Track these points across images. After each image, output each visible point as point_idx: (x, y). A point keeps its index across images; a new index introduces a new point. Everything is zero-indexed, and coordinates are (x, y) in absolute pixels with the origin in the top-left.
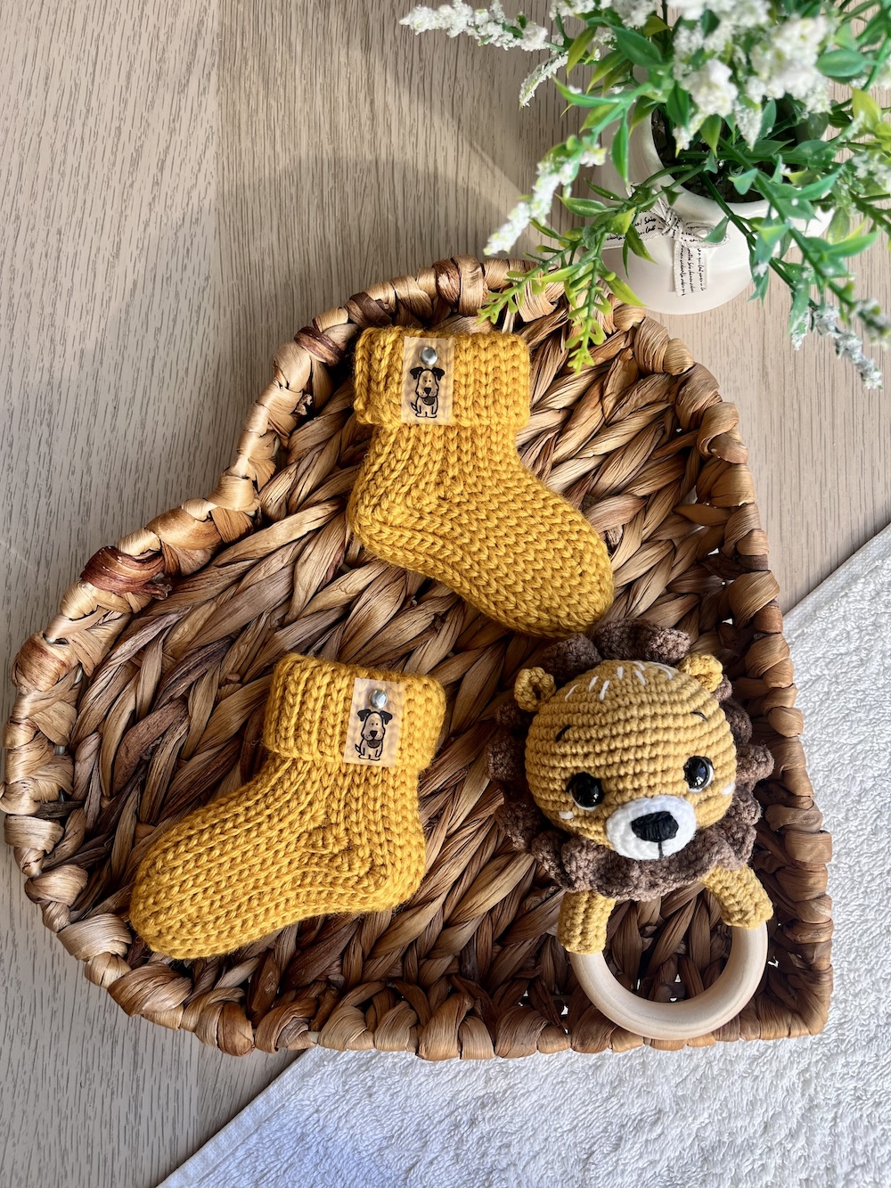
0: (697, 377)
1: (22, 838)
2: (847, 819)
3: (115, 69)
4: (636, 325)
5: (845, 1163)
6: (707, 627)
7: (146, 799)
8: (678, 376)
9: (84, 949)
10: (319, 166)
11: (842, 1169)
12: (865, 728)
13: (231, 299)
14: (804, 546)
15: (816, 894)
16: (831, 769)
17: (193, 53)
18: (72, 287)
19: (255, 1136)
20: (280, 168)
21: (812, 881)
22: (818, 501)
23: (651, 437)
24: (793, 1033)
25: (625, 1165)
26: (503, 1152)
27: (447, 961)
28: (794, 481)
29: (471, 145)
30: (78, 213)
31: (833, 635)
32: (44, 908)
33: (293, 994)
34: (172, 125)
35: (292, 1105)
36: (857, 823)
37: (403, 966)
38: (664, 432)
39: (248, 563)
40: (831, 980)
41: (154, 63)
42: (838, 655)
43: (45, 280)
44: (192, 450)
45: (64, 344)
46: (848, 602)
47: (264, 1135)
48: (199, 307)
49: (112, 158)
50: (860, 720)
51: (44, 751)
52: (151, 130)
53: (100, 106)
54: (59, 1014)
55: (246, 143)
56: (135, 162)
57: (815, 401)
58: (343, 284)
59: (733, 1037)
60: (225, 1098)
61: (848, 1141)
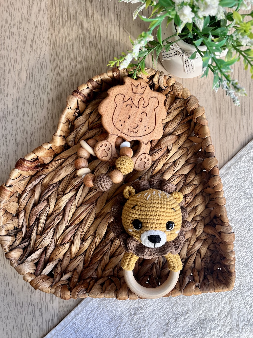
0: (192, 99)
1: (3, 242)
3: (17, 13)
4: (173, 84)
5: (242, 324)
6: (198, 173)
7: (39, 228)
8: (186, 99)
9: (22, 272)
10: (79, 39)
11: (241, 325)
12: (246, 200)
13: (55, 81)
14: (227, 147)
15: (230, 251)
16: (236, 212)
17: (40, 7)
18: (9, 80)
19: (75, 319)
20: (67, 40)
21: (229, 247)
22: (231, 133)
23: (180, 117)
24: (224, 290)
25: (179, 325)
26: (144, 322)
28: (224, 127)
29: (124, 29)
30: (9, 58)
31: (236, 173)
32: (11, 261)
33: (82, 281)
34: (35, 29)
35: (85, 310)
36: (244, 227)
37: (113, 272)
38: (184, 115)
39: (63, 160)
40: (235, 275)
41: (29, 11)
42: (238, 179)
44: (46, 126)
45: (8, 97)
46: (240, 163)
48: (46, 84)
49: (18, 40)
51: (8, 216)
52: (29, 31)
53: (14, 25)
54: (19, 287)
55: (57, 33)
56: (25, 41)
58: (87, 74)
59: (207, 291)
60: (66, 308)
61: (243, 318)
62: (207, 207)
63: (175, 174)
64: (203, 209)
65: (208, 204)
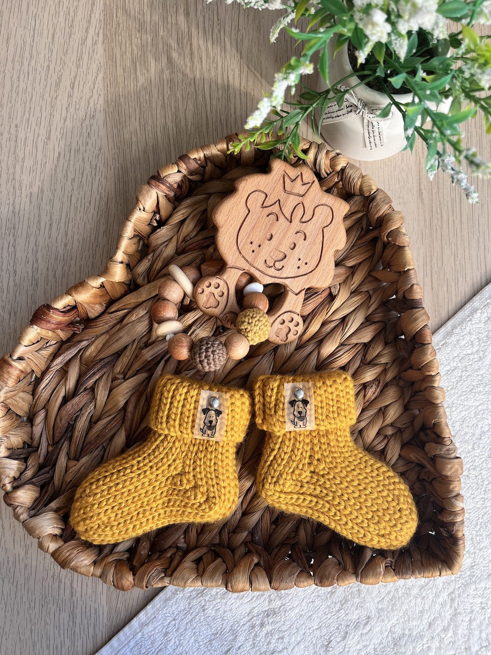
0: (379, 197)
1: (1, 470)
2: (473, 449)
3: (45, 32)
4: (343, 168)
5: (476, 645)
6: (389, 341)
7: (73, 446)
8: (368, 196)
9: (37, 532)
10: (162, 83)
11: (475, 648)
12: (483, 397)
13: (114, 160)
14: (446, 292)
15: (454, 494)
16: (464, 420)
17: (89, 22)
18: (24, 157)
19: (140, 634)
20: (139, 84)
21: (452, 486)
22: (453, 266)
23: (355, 232)
24: (442, 574)
25: (349, 648)
26: (280, 641)
27: (245, 534)
28: (439, 255)
29: (248, 67)
30: (27, 115)
31: (463, 343)
32: (15, 509)
33: (157, 555)
34: (78, 63)
35: (160, 617)
36: (479, 451)
37: (220, 538)
38: (362, 229)
39: (126, 311)
40: (464, 543)
41: (67, 28)
42: (466, 355)
43: (9, 153)
44: (94, 247)
45: (21, 189)
46: (471, 324)
47: (145, 633)
48: (96, 166)
49: (45, 83)
50: (480, 392)
51: (13, 420)
52: (66, 66)
53: (38, 54)
54: (29, 567)
55: (120, 71)
56: (58, 85)
57: (450, 208)
58: (177, 149)
59: (408, 576)
60: (122, 612)
61: (477, 632)
62: (406, 408)
63: (346, 343)
64: (398, 411)
65: (408, 402)
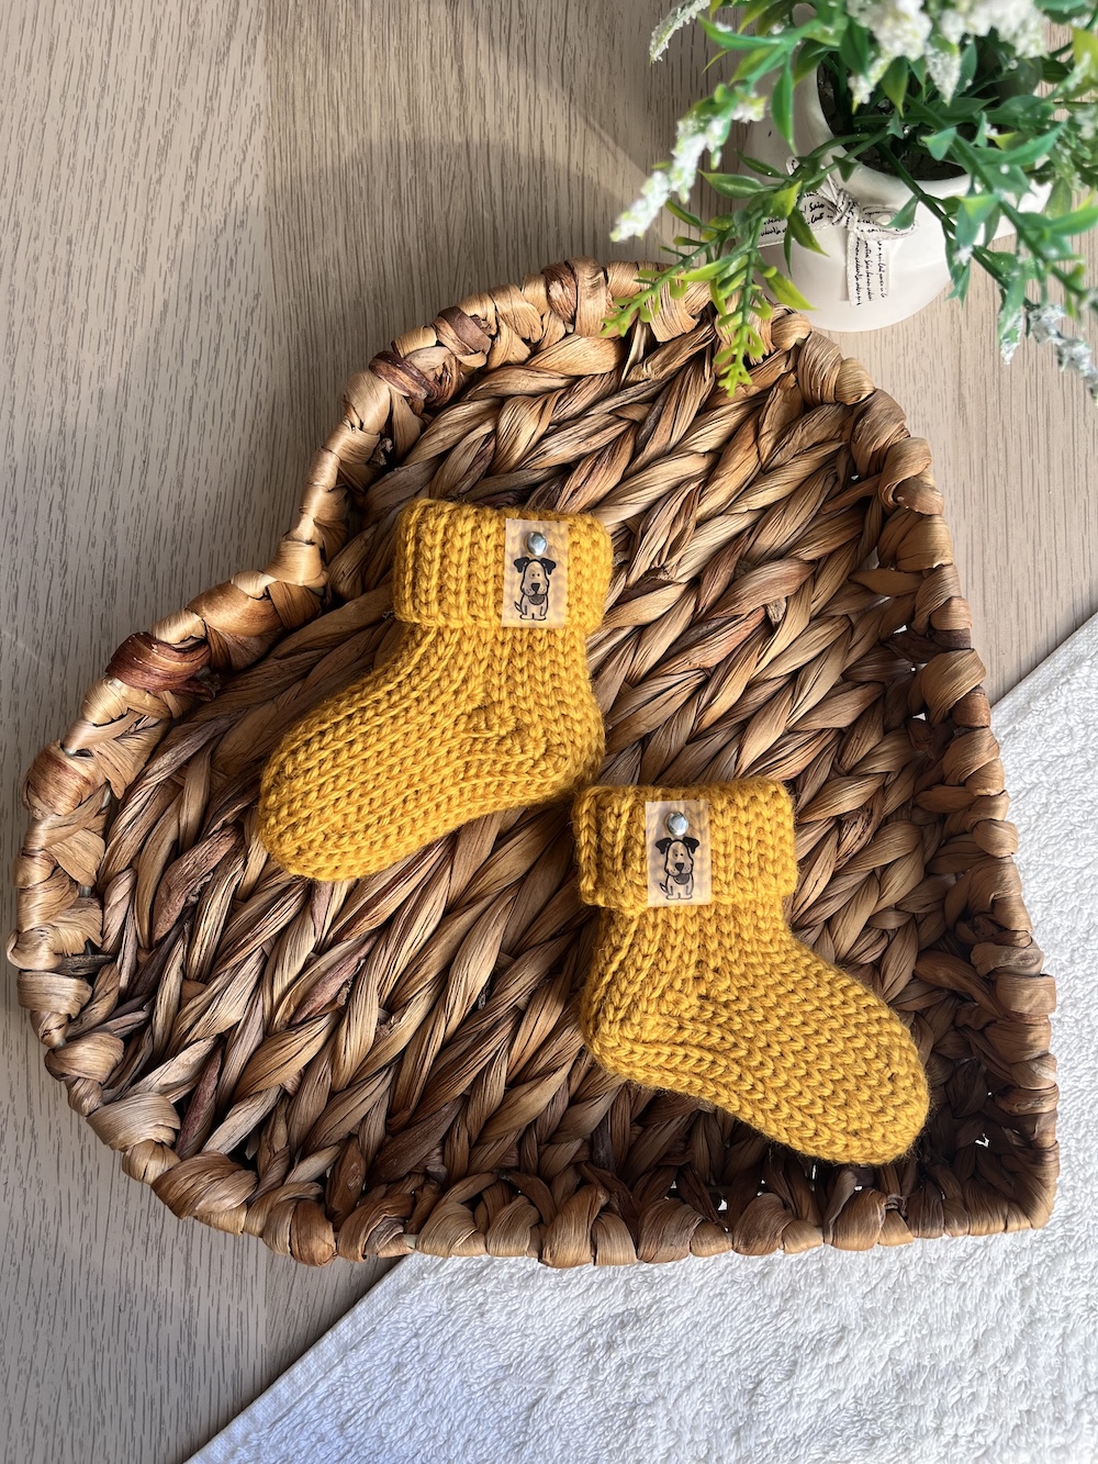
0: (879, 406)
1: (40, 999)
2: (1072, 961)
3: (136, 36)
4: (799, 343)
5: (1076, 1390)
6: (893, 725)
7: (197, 949)
8: (855, 405)
9: (121, 1136)
10: (395, 151)
11: (1073, 1397)
13: (287, 319)
14: (1014, 621)
15: (1037, 1053)
16: (1051, 899)
17: (234, 14)
18: (87, 311)
19: (339, 1369)
20: (346, 154)
21: (1031, 1037)
22: (1031, 565)
23: (821, 486)
24: (1010, 1226)
26: (649, 1382)
27: (576, 1145)
28: (1000, 540)
29: (587, 121)
30: (93, 218)
31: (1052, 732)
32: (70, 1086)
33: (382, 1189)
34: (209, 104)
35: (385, 1329)
36: (1085, 965)
37: (519, 1154)
38: (837, 479)
39: (315, 652)
40: (1057, 1159)
42: (1059, 757)
43: (52, 302)
44: (242, 513)
45: (78, 383)
46: (1070, 691)
47: (350, 1367)
48: (248, 333)
49: (134, 147)
50: (1088, 838)
51: (65, 891)
52: (182, 111)
53: (119, 82)
54: (91, 1221)
55: (302, 124)
56: (163, 151)
57: (1025, 438)
58: (428, 299)
59: (936, 1232)
60: (300, 1321)
61: (1079, 1362)
62: (929, 872)
63: (799, 728)
64: (912, 877)
65: (932, 858)
